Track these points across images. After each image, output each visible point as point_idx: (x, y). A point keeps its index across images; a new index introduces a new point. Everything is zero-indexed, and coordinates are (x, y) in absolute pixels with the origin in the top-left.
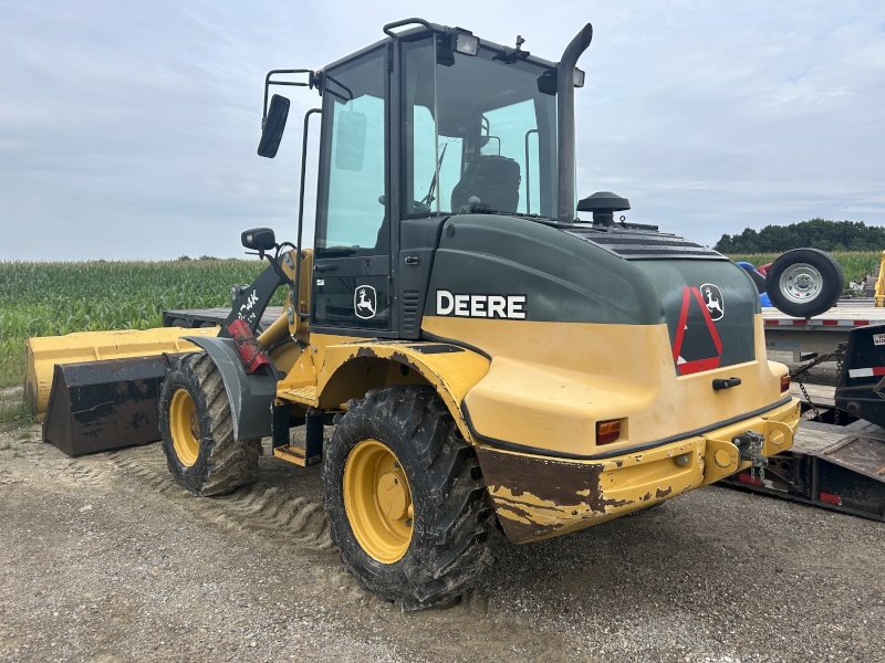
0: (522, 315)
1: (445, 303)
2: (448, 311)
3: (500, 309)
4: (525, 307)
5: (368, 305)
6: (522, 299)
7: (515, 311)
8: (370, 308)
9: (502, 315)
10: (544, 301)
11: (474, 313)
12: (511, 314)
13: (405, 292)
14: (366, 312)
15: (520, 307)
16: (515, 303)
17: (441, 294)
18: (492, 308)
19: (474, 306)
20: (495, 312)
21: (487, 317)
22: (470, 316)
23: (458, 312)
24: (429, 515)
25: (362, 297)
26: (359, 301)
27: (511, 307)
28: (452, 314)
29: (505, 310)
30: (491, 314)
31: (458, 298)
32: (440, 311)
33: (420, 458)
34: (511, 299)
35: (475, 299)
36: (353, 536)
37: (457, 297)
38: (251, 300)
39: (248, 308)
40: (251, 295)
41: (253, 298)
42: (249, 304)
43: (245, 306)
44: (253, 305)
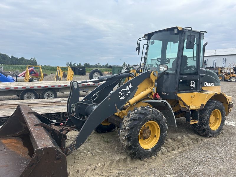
0: (214, 85)
2: (206, 86)
5: (193, 85)
8: (193, 86)
10: (216, 83)
14: (192, 87)
17: (205, 82)
18: (211, 84)
22: (209, 86)
25: (192, 84)
26: (191, 85)
30: (211, 86)
32: (205, 86)
35: (209, 83)
37: (207, 83)
38: (129, 87)
39: (126, 90)
40: (129, 85)
41: (129, 86)
42: (127, 88)
43: (124, 89)
44: (129, 88)
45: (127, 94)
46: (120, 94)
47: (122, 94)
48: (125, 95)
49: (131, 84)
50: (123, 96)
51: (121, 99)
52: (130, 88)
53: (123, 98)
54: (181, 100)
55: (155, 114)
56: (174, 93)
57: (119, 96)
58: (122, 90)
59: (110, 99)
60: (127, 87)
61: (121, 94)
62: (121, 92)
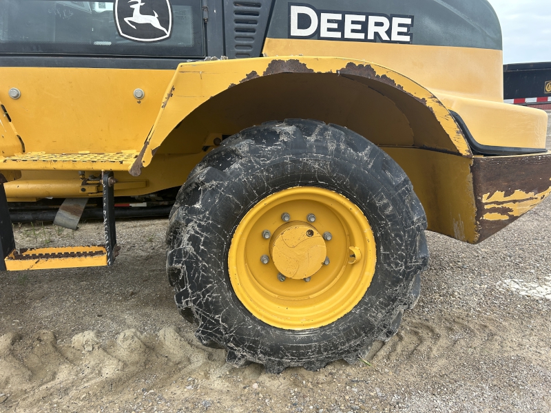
0: (407, 38)
1: (304, 21)
2: (308, 32)
3: (382, 31)
4: (410, 30)
5: (150, 20)
6: (408, 21)
7: (399, 33)
8: (158, 25)
9: (385, 37)
10: (430, 25)
11: (348, 34)
12: (395, 37)
13: (236, 4)
15: (405, 30)
16: (400, 25)
17: (296, 11)
18: (372, 29)
19: (348, 26)
20: (376, 34)
21: (366, 40)
22: (343, 39)
23: (324, 33)
24: (411, 246)
26: (126, 12)
27: (395, 29)
28: (317, 35)
29: (389, 32)
30: (371, 36)
31: (325, 16)
32: (295, 31)
33: (397, 187)
34: (396, 21)
35: (349, 18)
36: (254, 318)
37: (323, 15)
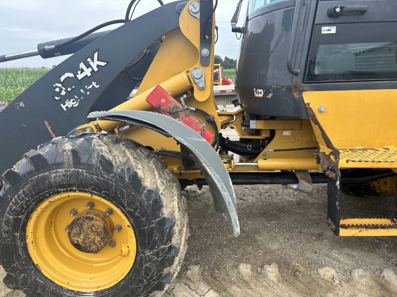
38: (88, 66)
39: (80, 76)
40: (89, 60)
41: (91, 63)
42: (82, 71)
43: (71, 75)
44: (93, 72)
45: (86, 90)
46: (57, 90)
47: (66, 91)
48: (80, 95)
49: (96, 55)
50: (69, 96)
51: (64, 107)
52: (96, 69)
53: (70, 104)
54: (317, 123)
55: (89, 167)
56: (289, 89)
57: (57, 98)
58: (62, 78)
59: (22, 104)
60: (82, 65)
61: (61, 90)
62: (62, 83)
